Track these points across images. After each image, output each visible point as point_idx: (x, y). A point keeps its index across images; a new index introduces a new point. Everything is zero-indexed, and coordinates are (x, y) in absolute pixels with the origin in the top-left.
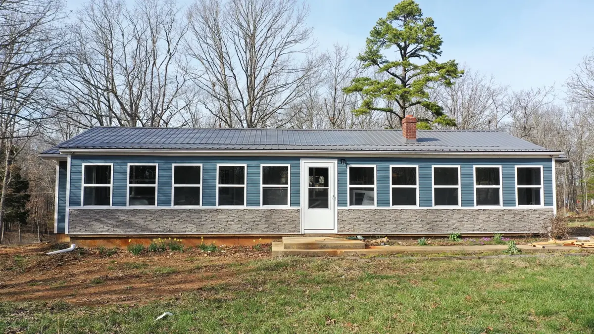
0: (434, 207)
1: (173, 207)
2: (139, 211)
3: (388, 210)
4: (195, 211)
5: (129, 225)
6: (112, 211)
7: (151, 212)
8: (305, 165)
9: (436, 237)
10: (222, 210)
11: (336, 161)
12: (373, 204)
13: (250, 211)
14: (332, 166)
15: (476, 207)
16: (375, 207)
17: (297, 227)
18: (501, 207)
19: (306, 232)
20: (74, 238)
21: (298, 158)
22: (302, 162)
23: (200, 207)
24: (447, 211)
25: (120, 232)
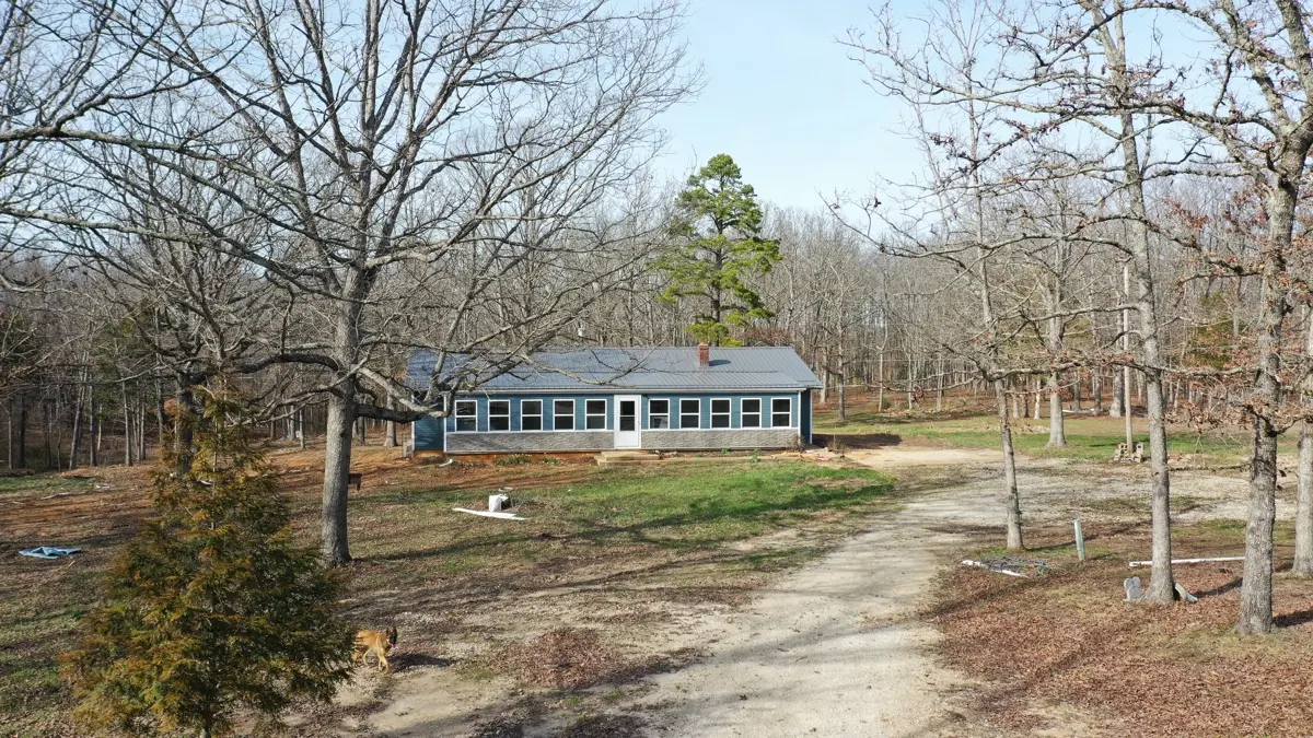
0: (711, 429)
1: (522, 431)
2: (498, 434)
3: (678, 431)
4: (538, 434)
5: (491, 445)
6: (478, 435)
7: (507, 435)
8: (618, 400)
9: (712, 451)
10: (558, 434)
11: (640, 397)
12: (667, 427)
13: (577, 433)
14: (637, 400)
15: (742, 429)
16: (668, 429)
17: (612, 444)
18: (760, 428)
19: (619, 448)
20: (451, 455)
21: (612, 394)
22: (616, 397)
23: (542, 431)
24: (721, 432)
25: (484, 450)
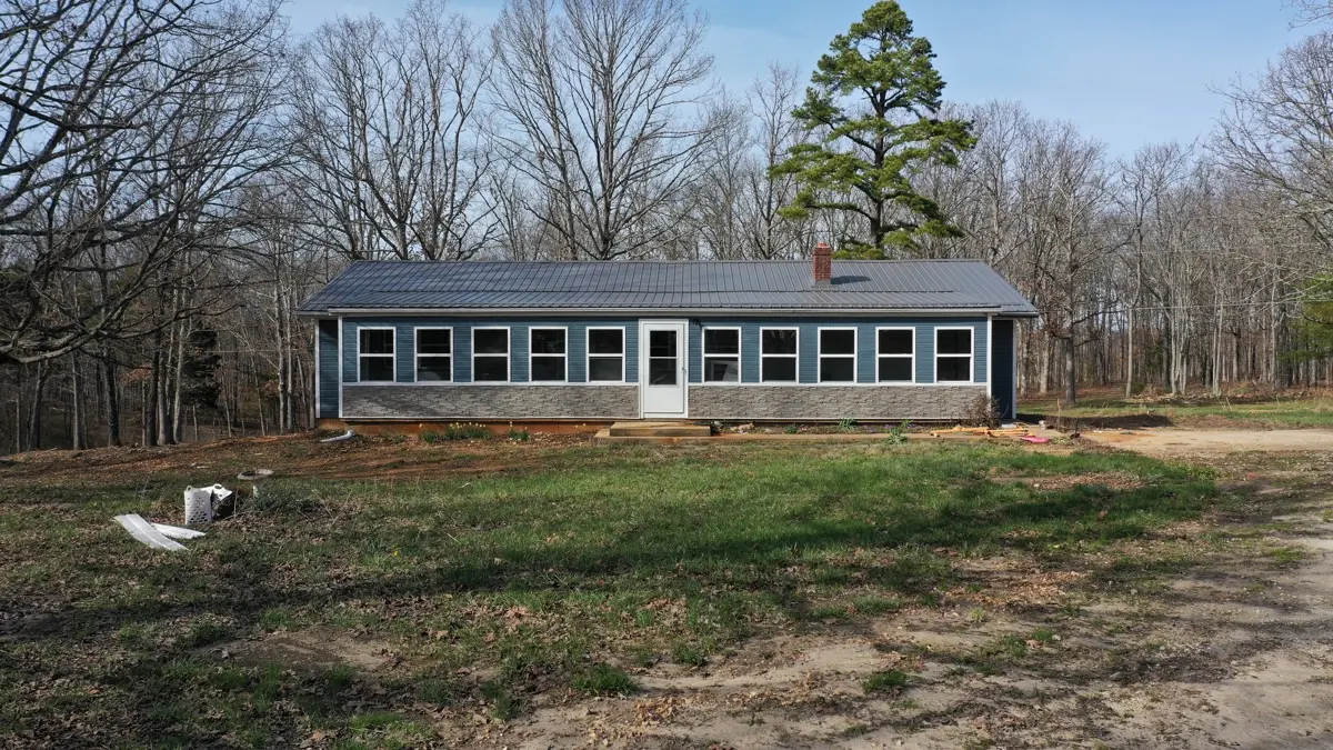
0: (820, 384)
1: (473, 383)
2: (431, 388)
3: (757, 388)
4: (502, 388)
5: (419, 406)
6: (396, 388)
7: (447, 390)
8: (645, 329)
10: (537, 387)
11: (687, 323)
12: (736, 379)
13: (572, 388)
14: (681, 328)
15: (878, 384)
16: (739, 383)
17: (634, 410)
18: (913, 383)
19: (647, 416)
20: (351, 422)
21: (635, 319)
22: (642, 323)
23: (508, 383)
24: (838, 389)
